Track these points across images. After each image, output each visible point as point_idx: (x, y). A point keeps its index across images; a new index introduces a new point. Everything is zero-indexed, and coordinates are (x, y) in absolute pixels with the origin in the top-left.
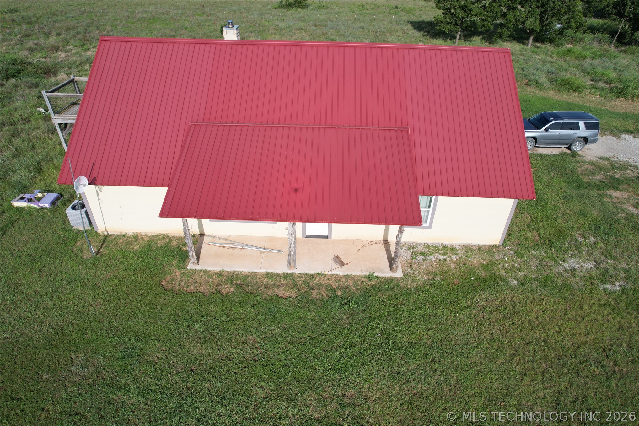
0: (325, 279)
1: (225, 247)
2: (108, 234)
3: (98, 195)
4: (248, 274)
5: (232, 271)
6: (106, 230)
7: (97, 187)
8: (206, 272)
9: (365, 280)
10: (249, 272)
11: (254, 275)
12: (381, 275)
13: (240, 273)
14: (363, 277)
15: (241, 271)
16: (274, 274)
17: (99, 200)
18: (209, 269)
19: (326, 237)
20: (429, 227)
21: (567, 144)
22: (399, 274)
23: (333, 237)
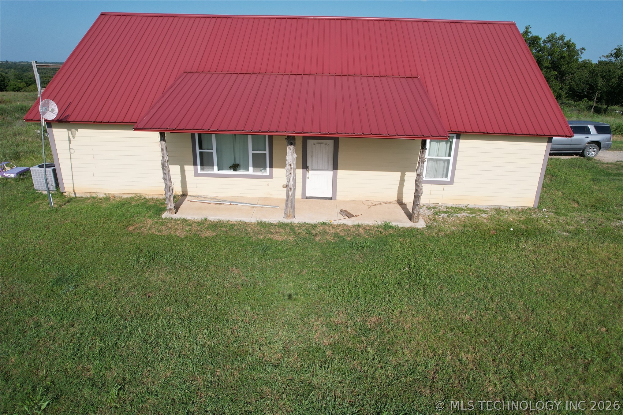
0: (331, 228)
1: (210, 203)
2: (76, 196)
3: (70, 143)
4: (236, 223)
5: (216, 220)
6: (74, 190)
7: (70, 132)
8: (183, 221)
9: (380, 230)
10: (236, 222)
11: (243, 224)
12: (400, 225)
13: (225, 222)
14: (378, 227)
15: (227, 220)
16: (268, 224)
17: (70, 149)
18: (188, 218)
19: (331, 198)
20: (451, 183)
21: (579, 149)
22: (421, 224)
23: (338, 197)
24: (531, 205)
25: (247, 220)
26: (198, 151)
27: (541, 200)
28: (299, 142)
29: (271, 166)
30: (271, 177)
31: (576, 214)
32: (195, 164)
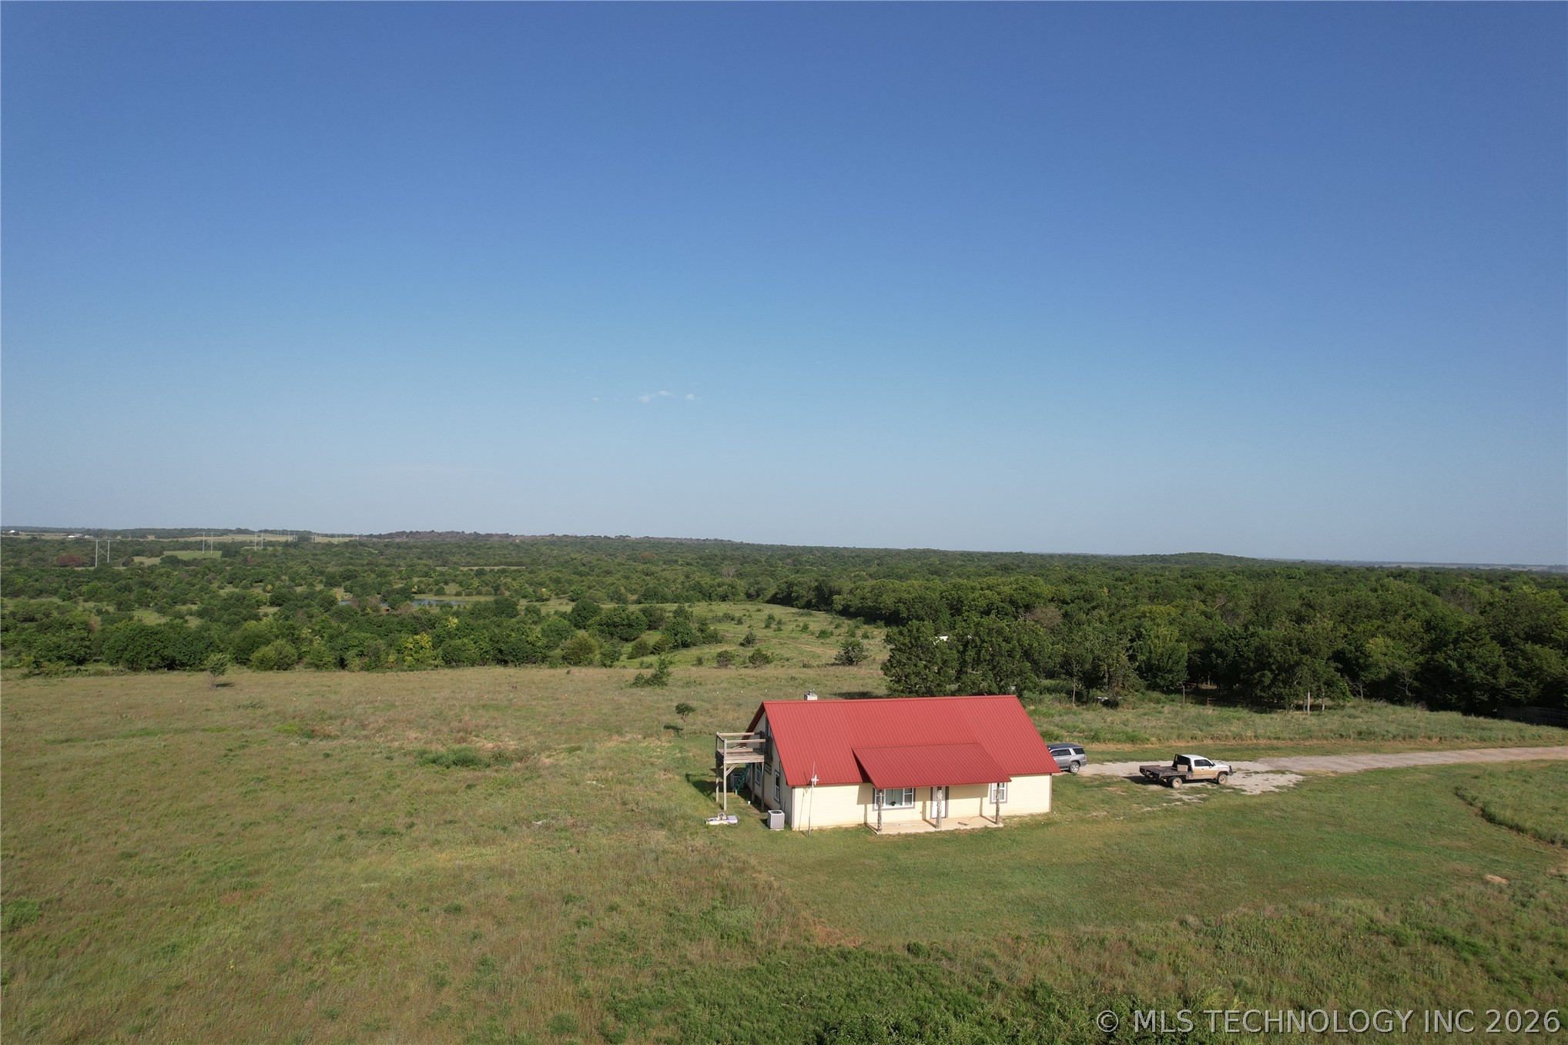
20: (1006, 802)
21: (1067, 767)
22: (1001, 825)
23: (949, 817)
24: (1048, 811)
25: (919, 831)
26: (876, 796)
27: (1052, 808)
28: (944, 788)
29: (914, 801)
30: (914, 808)
31: (1070, 813)
32: (874, 803)
